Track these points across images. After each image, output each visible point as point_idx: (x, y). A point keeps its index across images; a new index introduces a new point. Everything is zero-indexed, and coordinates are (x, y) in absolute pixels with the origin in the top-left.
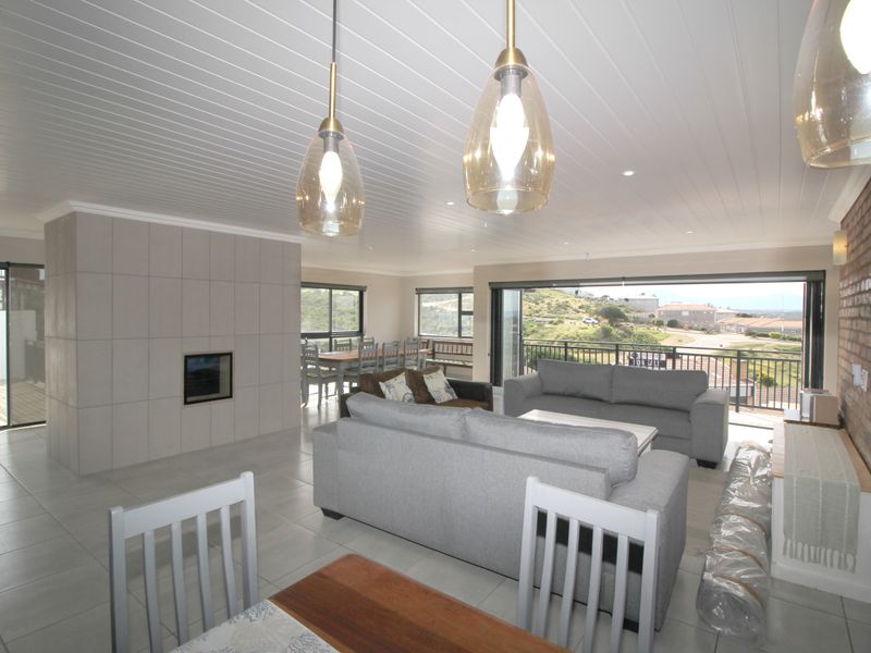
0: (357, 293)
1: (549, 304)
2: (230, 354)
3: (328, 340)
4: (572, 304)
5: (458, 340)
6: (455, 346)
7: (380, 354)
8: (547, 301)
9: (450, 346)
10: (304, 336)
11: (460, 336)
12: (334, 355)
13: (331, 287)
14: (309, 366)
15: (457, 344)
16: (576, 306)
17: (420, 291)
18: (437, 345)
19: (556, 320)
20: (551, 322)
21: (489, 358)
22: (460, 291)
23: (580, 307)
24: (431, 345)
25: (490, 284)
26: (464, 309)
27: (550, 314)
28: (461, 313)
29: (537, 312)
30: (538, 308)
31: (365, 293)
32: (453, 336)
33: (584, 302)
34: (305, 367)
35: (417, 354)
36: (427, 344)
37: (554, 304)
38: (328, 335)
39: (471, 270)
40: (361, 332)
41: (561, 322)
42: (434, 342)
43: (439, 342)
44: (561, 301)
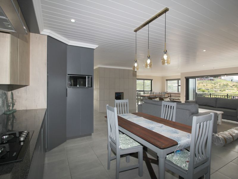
0: (150, 81)
1: (220, 84)
2: (123, 93)
3: (143, 92)
4: (230, 84)
5: (177, 93)
6: (176, 94)
7: (155, 95)
8: (219, 83)
9: (175, 94)
10: (137, 91)
11: (178, 92)
12: (144, 95)
13: (144, 80)
14: (139, 97)
15: (177, 94)
16: (231, 85)
17: (167, 80)
18: (171, 94)
19: (222, 90)
20: (220, 91)
21: (185, 97)
22: (178, 80)
23: (233, 86)
24: (170, 94)
25: (185, 77)
26: (179, 85)
27: (221, 88)
28: (178, 86)
29: (215, 87)
30: (215, 86)
31: (152, 81)
32: (176, 92)
33: (235, 84)
34: (138, 97)
35: (165, 95)
36: (169, 94)
37: (222, 84)
38: (143, 91)
39: (180, 74)
40: (151, 91)
41: (224, 90)
42: (171, 93)
43: (172, 93)
44: (225, 83)
